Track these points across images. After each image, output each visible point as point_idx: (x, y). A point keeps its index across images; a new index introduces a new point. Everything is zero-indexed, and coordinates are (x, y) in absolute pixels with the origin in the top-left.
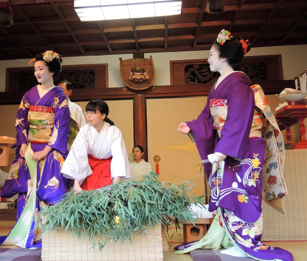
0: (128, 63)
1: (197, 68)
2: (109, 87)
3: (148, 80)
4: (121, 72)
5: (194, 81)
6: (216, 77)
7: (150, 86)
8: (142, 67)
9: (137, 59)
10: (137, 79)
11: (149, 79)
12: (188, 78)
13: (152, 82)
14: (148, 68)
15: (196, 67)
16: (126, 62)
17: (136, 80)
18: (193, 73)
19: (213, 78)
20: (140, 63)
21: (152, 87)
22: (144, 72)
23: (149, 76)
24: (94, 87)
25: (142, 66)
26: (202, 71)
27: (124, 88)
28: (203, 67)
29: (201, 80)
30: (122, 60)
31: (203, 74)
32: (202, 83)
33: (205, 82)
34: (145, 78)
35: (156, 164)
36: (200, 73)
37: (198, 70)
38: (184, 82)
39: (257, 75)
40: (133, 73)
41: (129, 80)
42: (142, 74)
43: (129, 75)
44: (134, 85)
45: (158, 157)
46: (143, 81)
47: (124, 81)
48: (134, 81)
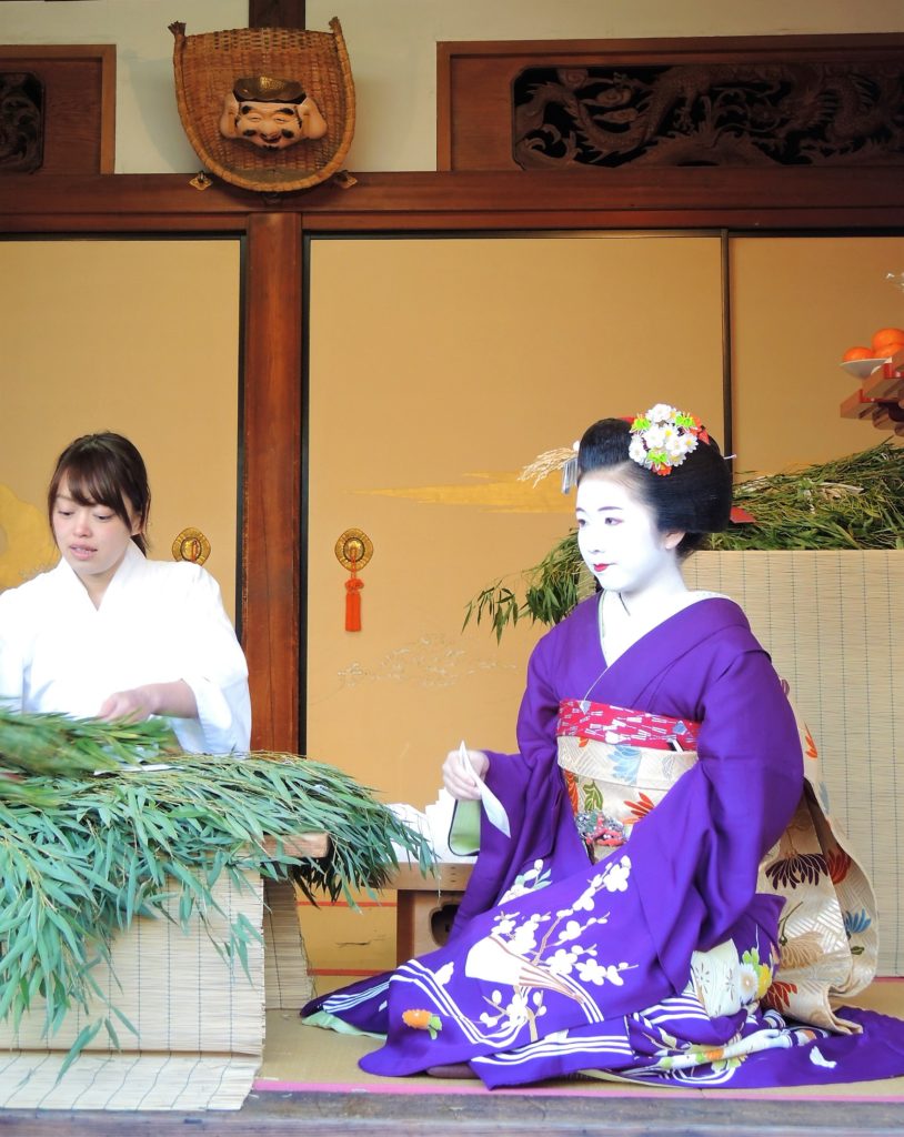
0: (220, 51)
1: (576, 85)
2: (118, 170)
3: (319, 140)
4: (178, 97)
5: (556, 151)
6: (673, 137)
7: (327, 172)
8: (289, 74)
9: (266, 34)
10: (263, 136)
11: (326, 135)
12: (531, 135)
13: (338, 155)
14: (321, 81)
15: (570, 78)
16: (207, 43)
17: (259, 141)
18: (555, 113)
19: (659, 138)
20: (277, 53)
21: (341, 176)
22: (299, 100)
23: (325, 118)
24: (41, 165)
25: (287, 67)
26: (603, 99)
27: (193, 176)
28: (610, 82)
29: (597, 148)
30: (187, 34)
31: (606, 117)
32: (597, 164)
33: (614, 160)
34: (302, 133)
35: (347, 575)
36: (592, 110)
37: (581, 94)
38: (504, 157)
39: (881, 134)
40: (245, 104)
41: (223, 137)
42: (288, 112)
43: (220, 114)
44: (250, 166)
45: (358, 539)
46: (295, 145)
47: (195, 141)
48: (245, 144)
